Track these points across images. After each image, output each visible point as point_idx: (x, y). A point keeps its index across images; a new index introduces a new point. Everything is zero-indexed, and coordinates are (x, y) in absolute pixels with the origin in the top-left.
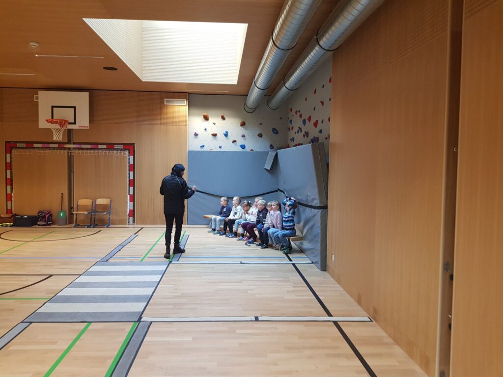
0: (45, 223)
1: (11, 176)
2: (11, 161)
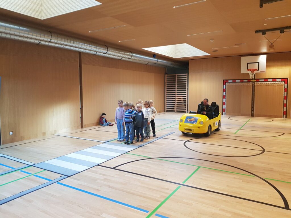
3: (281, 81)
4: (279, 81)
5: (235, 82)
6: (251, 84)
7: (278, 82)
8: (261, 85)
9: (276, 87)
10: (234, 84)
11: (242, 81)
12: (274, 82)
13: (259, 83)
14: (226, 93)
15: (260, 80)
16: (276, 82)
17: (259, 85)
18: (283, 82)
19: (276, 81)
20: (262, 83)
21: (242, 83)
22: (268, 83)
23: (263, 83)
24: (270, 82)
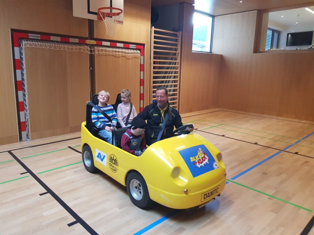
3: (136, 49)
4: (133, 49)
5: (49, 41)
6: (87, 50)
7: (132, 51)
8: (106, 55)
9: (130, 60)
10: (47, 45)
11: (65, 39)
12: (127, 51)
13: (102, 50)
14: (25, 72)
15: (104, 43)
16: (130, 51)
17: (102, 55)
18: (139, 52)
19: (128, 48)
20: (108, 49)
21: (66, 46)
22: (118, 52)
23: (109, 51)
24: (121, 50)
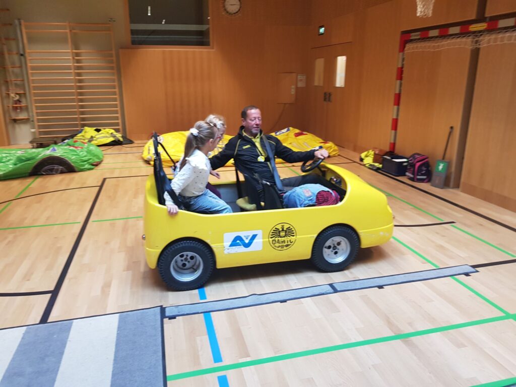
0: (412, 176)
1: (400, 90)
2: (403, 65)
